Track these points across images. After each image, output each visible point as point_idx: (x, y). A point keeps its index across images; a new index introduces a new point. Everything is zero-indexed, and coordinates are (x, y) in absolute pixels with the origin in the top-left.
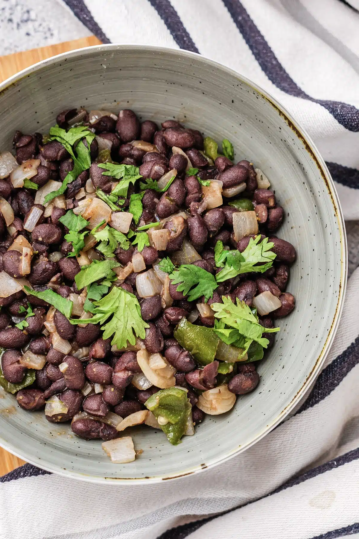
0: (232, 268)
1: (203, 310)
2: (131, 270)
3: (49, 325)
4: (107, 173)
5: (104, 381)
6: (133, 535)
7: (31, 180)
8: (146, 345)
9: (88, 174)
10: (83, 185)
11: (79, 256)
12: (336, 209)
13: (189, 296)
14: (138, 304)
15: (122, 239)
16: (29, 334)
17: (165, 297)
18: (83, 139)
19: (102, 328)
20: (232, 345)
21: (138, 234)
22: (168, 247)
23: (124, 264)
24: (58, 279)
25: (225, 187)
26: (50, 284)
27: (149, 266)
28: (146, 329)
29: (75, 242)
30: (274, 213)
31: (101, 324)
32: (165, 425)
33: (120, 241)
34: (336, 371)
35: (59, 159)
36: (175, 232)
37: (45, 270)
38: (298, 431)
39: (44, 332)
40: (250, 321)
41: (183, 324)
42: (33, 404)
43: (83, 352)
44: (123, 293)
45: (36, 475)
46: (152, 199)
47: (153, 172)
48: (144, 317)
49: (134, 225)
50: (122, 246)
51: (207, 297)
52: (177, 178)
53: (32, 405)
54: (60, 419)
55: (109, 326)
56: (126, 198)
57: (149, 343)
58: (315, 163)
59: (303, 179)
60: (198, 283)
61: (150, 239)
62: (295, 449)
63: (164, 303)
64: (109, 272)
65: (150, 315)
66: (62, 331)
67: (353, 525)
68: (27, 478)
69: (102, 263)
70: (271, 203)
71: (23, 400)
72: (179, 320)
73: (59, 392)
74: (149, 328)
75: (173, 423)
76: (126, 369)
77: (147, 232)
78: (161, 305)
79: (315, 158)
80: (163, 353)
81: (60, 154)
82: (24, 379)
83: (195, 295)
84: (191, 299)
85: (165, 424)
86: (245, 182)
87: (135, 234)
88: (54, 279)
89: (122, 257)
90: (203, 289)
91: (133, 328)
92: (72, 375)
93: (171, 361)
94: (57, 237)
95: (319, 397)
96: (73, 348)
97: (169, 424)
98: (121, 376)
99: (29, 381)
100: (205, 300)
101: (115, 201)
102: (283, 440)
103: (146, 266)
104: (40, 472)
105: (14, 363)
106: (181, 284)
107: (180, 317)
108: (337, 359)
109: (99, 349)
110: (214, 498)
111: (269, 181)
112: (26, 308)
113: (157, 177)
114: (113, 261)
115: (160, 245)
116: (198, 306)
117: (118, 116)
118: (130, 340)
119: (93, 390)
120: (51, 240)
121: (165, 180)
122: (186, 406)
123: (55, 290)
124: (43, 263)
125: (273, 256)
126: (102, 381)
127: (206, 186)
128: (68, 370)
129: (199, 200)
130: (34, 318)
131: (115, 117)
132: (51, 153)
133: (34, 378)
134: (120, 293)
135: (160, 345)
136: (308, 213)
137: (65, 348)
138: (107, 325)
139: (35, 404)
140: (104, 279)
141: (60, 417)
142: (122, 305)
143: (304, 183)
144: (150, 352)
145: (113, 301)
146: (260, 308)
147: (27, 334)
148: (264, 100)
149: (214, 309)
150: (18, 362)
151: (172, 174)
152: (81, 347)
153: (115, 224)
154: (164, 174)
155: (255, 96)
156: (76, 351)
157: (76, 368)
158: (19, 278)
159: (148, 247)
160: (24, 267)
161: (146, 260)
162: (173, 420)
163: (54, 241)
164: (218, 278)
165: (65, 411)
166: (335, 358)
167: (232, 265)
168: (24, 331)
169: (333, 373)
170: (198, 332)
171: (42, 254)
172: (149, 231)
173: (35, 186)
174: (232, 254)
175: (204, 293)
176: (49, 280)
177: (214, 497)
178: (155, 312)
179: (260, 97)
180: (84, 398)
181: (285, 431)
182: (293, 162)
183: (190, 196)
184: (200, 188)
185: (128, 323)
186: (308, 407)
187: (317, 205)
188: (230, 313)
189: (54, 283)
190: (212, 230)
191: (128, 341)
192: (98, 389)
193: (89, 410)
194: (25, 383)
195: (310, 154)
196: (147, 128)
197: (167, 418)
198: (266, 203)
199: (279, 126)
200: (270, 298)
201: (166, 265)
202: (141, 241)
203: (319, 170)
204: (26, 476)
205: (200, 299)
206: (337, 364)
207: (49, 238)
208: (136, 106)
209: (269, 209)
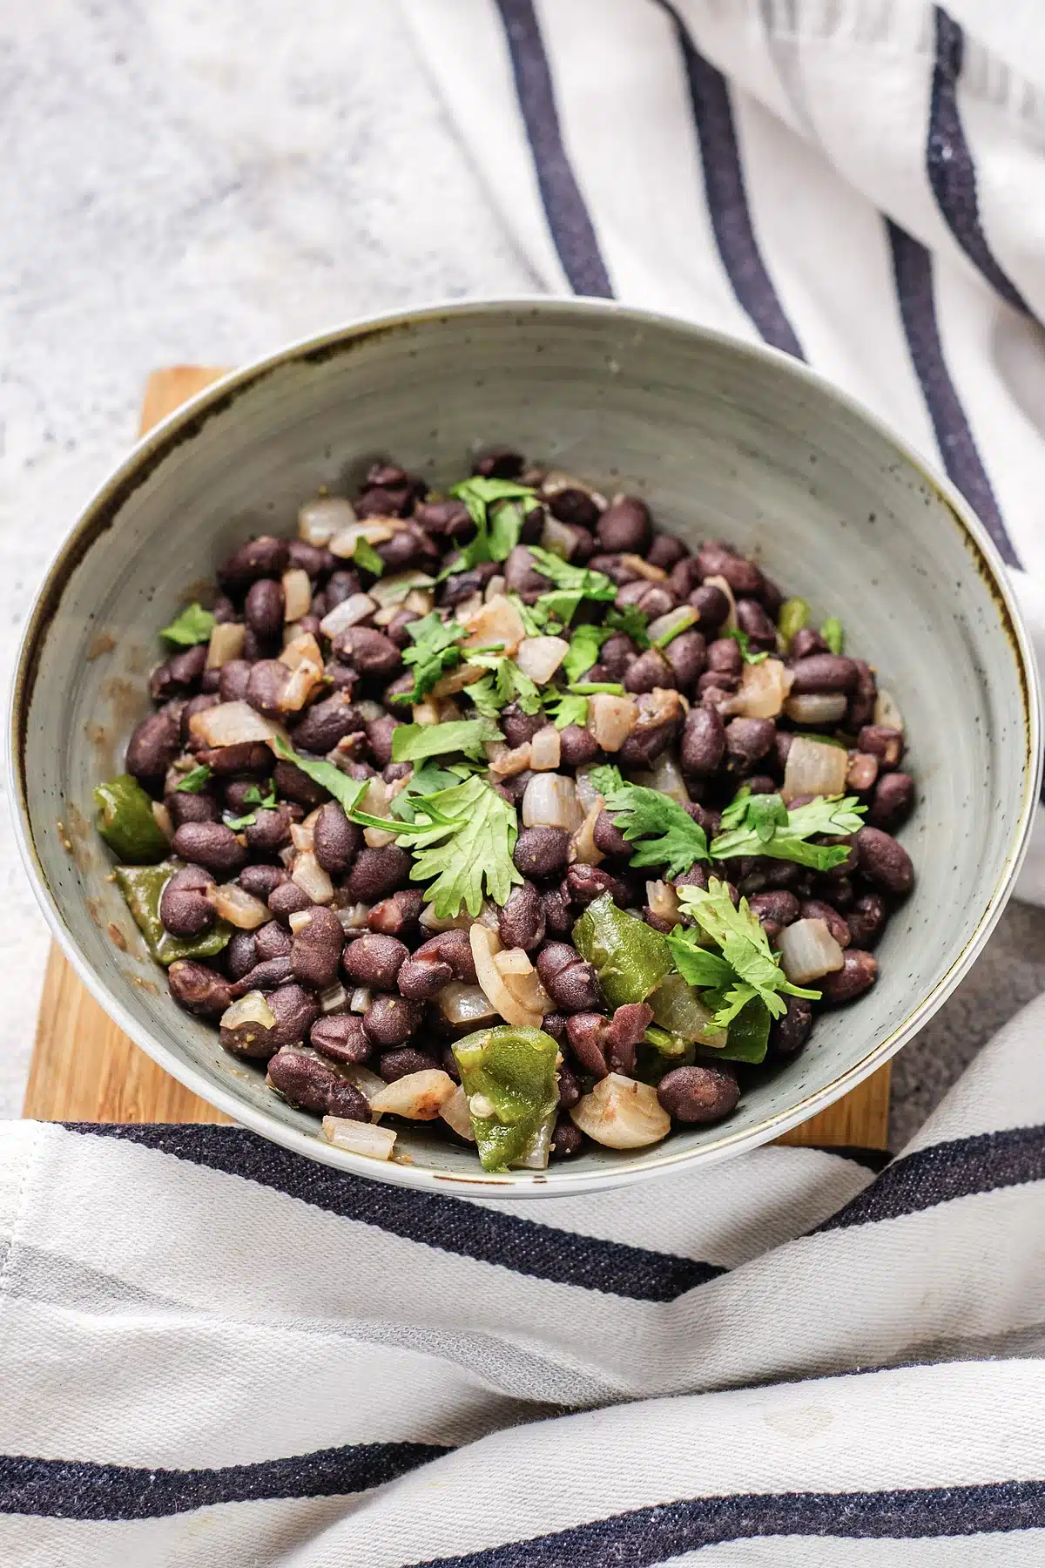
0: (755, 833)
1: (657, 894)
2: (524, 758)
3: (302, 834)
4: (542, 569)
5: (379, 973)
6: (321, 1343)
7: (376, 546)
8: (502, 921)
9: (501, 568)
10: (482, 587)
11: (420, 702)
12: (1029, 752)
13: (636, 852)
14: (514, 825)
15: (527, 690)
16: (249, 844)
17: (582, 839)
18: (516, 500)
19: (416, 855)
20: (700, 990)
21: (566, 699)
22: (624, 745)
23: (511, 743)
24: (356, 742)
25: (797, 690)
26: (335, 752)
27: (570, 766)
28: (513, 885)
29: (422, 661)
30: (891, 782)
31: (416, 848)
32: (483, 1120)
33: (521, 690)
34: (926, 1171)
35: (449, 530)
36: (652, 715)
37: (333, 718)
38: (794, 1275)
39: (285, 853)
40: (756, 948)
41: (600, 907)
42: (201, 991)
43: (353, 916)
44: (490, 793)
45: (150, 1147)
46: (624, 653)
47: (646, 600)
48: (517, 859)
49: (561, 677)
50: (522, 702)
51: (676, 867)
52: (696, 627)
53: (199, 995)
54: (250, 1043)
55: (434, 856)
56: (567, 624)
57: (509, 916)
58: (1012, 653)
59: (978, 709)
60: (665, 833)
61: (589, 714)
62: (774, 1316)
63: (574, 851)
64: (475, 744)
65: (534, 858)
66: (325, 843)
67: (853, 1496)
68: (125, 1142)
69: (464, 724)
70: (891, 756)
71: (182, 974)
72: (595, 895)
73: (269, 986)
74: (521, 886)
75: (505, 1119)
76: (438, 956)
77: (589, 697)
78: (565, 851)
79: (1016, 644)
80: (534, 955)
81: (455, 521)
82: (204, 932)
83: (650, 855)
84: (637, 863)
85: (484, 1115)
86: (846, 695)
87: (561, 697)
88: (346, 741)
89: (513, 725)
90: (672, 849)
91: (484, 875)
92: (312, 941)
93: (546, 978)
94: (386, 661)
95: (866, 1211)
96: (334, 897)
97: (494, 1120)
98: (418, 969)
99: (213, 943)
100: (670, 873)
101: (540, 623)
102: (748, 1288)
103: (562, 760)
104: (161, 1142)
105: (194, 889)
106: (626, 815)
107: (600, 886)
108: (937, 1148)
109: (392, 910)
110: (541, 1359)
111: (903, 720)
112: (264, 797)
113: (654, 614)
114: (491, 726)
115: (606, 735)
116: (649, 884)
117: (610, 501)
118: (469, 900)
119: (348, 1004)
120: (370, 661)
121: (666, 625)
122: (548, 1088)
123: (341, 768)
124: (338, 704)
125: (853, 825)
126: (376, 972)
127: (756, 664)
128: (306, 928)
129: (731, 689)
130: (272, 813)
131: (600, 501)
132: (435, 512)
133: (226, 942)
134: (484, 792)
135: (533, 934)
136: (968, 790)
137: (320, 889)
138: (430, 852)
139: (204, 995)
140: (456, 758)
141: (250, 1037)
142: (478, 821)
143: (977, 720)
144: (505, 942)
145: (463, 806)
146: (789, 955)
147: (244, 843)
148: (943, 506)
149: (682, 896)
150: (203, 891)
151: (686, 615)
152: (354, 904)
153: (523, 660)
154: (670, 611)
155: (922, 497)
156: (341, 907)
157: (325, 930)
158: (271, 714)
159: (579, 726)
160: (292, 693)
161: (564, 747)
162: (505, 1109)
163: (376, 665)
164: (714, 848)
165: (268, 1023)
166: (933, 1144)
167: (754, 828)
168: (241, 837)
169: (917, 1173)
170: (628, 929)
171: (341, 690)
172: (593, 696)
173: (374, 564)
174: (765, 800)
175: (672, 858)
176: (334, 744)
177: (541, 1356)
178: (547, 862)
179: (934, 499)
180: (321, 1014)
181: (760, 1267)
182: (968, 670)
183: (711, 675)
184: (738, 667)
185: (477, 862)
186: (834, 1227)
187: (992, 767)
188: (715, 914)
189: (348, 751)
190: (737, 751)
191: (463, 905)
192: (359, 1001)
193: (323, 1037)
194: (199, 945)
195: (1007, 635)
196: (662, 545)
197: (493, 1100)
198: (881, 753)
199: (957, 580)
200: (820, 937)
201: (605, 777)
202: (569, 711)
203: (1017, 671)
204: (125, 1137)
205: (658, 871)
206: (935, 1157)
207: (369, 654)
208: (657, 500)
209: (883, 770)
